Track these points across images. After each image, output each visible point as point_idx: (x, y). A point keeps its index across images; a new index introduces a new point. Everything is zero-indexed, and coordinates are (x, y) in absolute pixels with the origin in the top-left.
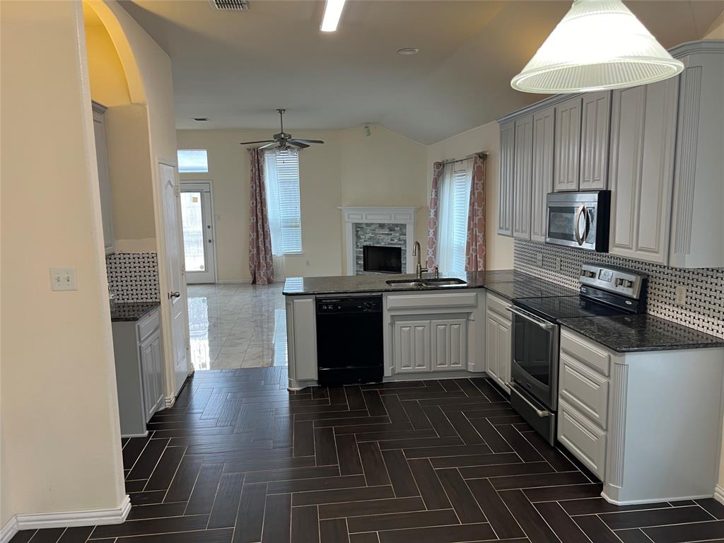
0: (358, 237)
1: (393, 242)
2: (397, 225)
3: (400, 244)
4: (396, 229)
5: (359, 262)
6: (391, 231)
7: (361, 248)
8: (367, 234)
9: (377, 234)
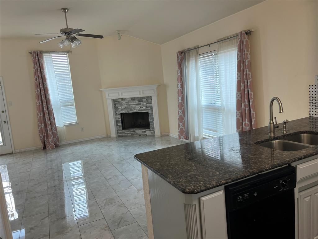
0: (115, 108)
1: (142, 109)
2: (144, 98)
3: (148, 110)
4: (143, 100)
5: (119, 124)
6: (140, 102)
7: (119, 115)
8: (123, 105)
9: (130, 105)
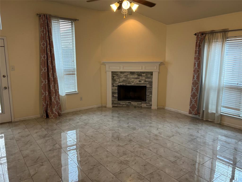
0: (113, 80)
1: (140, 83)
2: (143, 73)
3: (146, 84)
5: (114, 95)
6: (139, 76)
7: (116, 87)
8: (121, 78)
9: (129, 78)
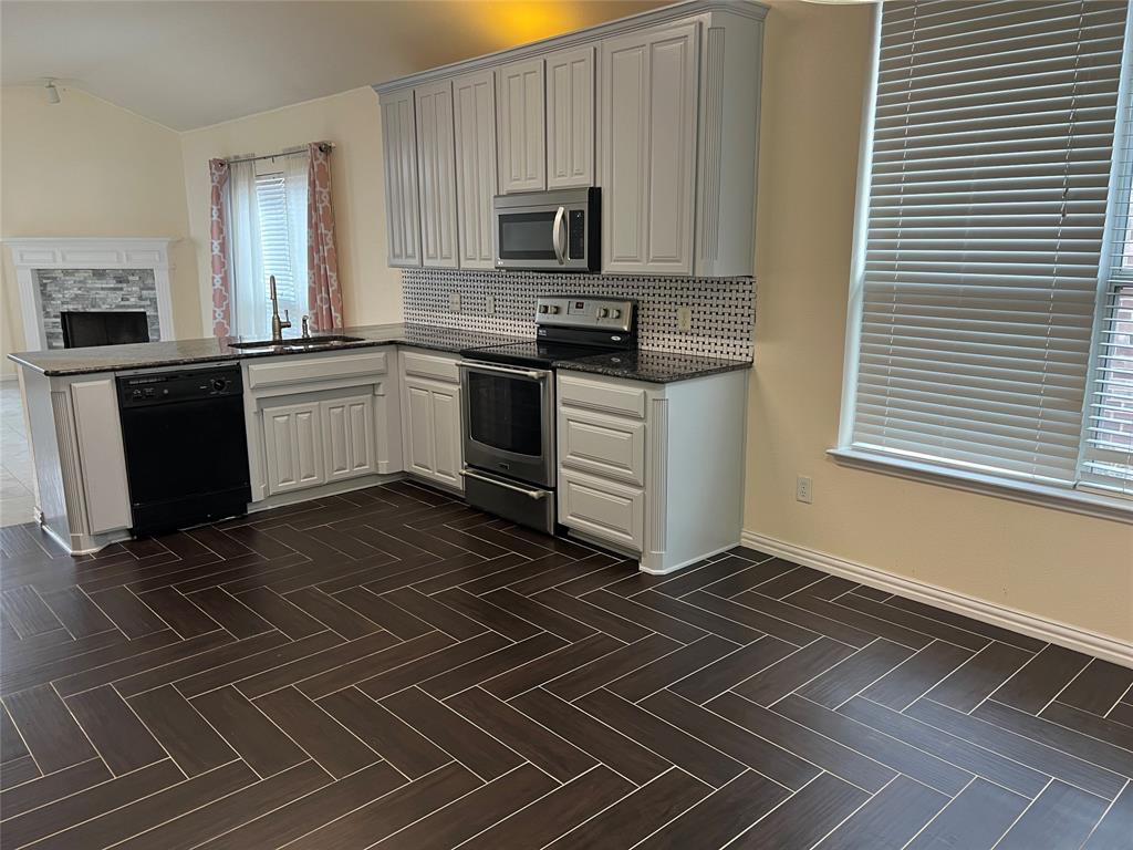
0: (45, 295)
1: (126, 303)
2: (133, 272)
3: (143, 307)
4: (131, 278)
5: (54, 344)
6: (121, 282)
7: (56, 317)
8: (67, 289)
9: (91, 289)
